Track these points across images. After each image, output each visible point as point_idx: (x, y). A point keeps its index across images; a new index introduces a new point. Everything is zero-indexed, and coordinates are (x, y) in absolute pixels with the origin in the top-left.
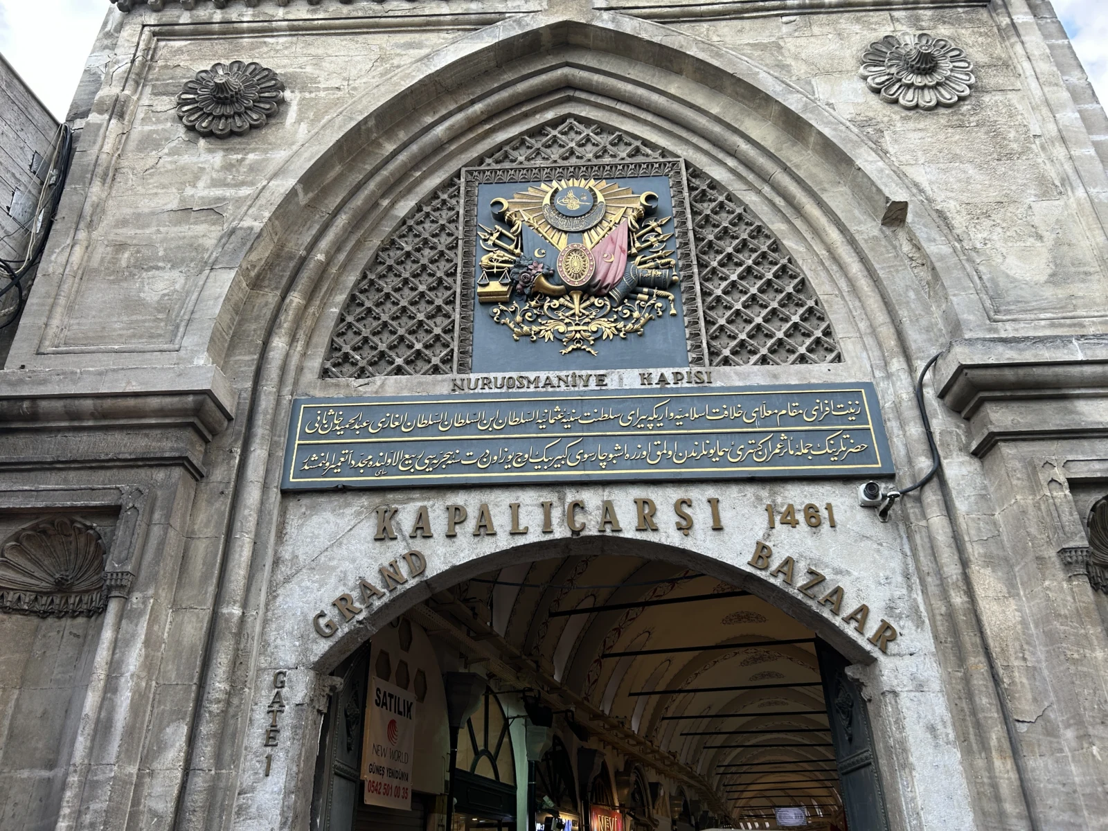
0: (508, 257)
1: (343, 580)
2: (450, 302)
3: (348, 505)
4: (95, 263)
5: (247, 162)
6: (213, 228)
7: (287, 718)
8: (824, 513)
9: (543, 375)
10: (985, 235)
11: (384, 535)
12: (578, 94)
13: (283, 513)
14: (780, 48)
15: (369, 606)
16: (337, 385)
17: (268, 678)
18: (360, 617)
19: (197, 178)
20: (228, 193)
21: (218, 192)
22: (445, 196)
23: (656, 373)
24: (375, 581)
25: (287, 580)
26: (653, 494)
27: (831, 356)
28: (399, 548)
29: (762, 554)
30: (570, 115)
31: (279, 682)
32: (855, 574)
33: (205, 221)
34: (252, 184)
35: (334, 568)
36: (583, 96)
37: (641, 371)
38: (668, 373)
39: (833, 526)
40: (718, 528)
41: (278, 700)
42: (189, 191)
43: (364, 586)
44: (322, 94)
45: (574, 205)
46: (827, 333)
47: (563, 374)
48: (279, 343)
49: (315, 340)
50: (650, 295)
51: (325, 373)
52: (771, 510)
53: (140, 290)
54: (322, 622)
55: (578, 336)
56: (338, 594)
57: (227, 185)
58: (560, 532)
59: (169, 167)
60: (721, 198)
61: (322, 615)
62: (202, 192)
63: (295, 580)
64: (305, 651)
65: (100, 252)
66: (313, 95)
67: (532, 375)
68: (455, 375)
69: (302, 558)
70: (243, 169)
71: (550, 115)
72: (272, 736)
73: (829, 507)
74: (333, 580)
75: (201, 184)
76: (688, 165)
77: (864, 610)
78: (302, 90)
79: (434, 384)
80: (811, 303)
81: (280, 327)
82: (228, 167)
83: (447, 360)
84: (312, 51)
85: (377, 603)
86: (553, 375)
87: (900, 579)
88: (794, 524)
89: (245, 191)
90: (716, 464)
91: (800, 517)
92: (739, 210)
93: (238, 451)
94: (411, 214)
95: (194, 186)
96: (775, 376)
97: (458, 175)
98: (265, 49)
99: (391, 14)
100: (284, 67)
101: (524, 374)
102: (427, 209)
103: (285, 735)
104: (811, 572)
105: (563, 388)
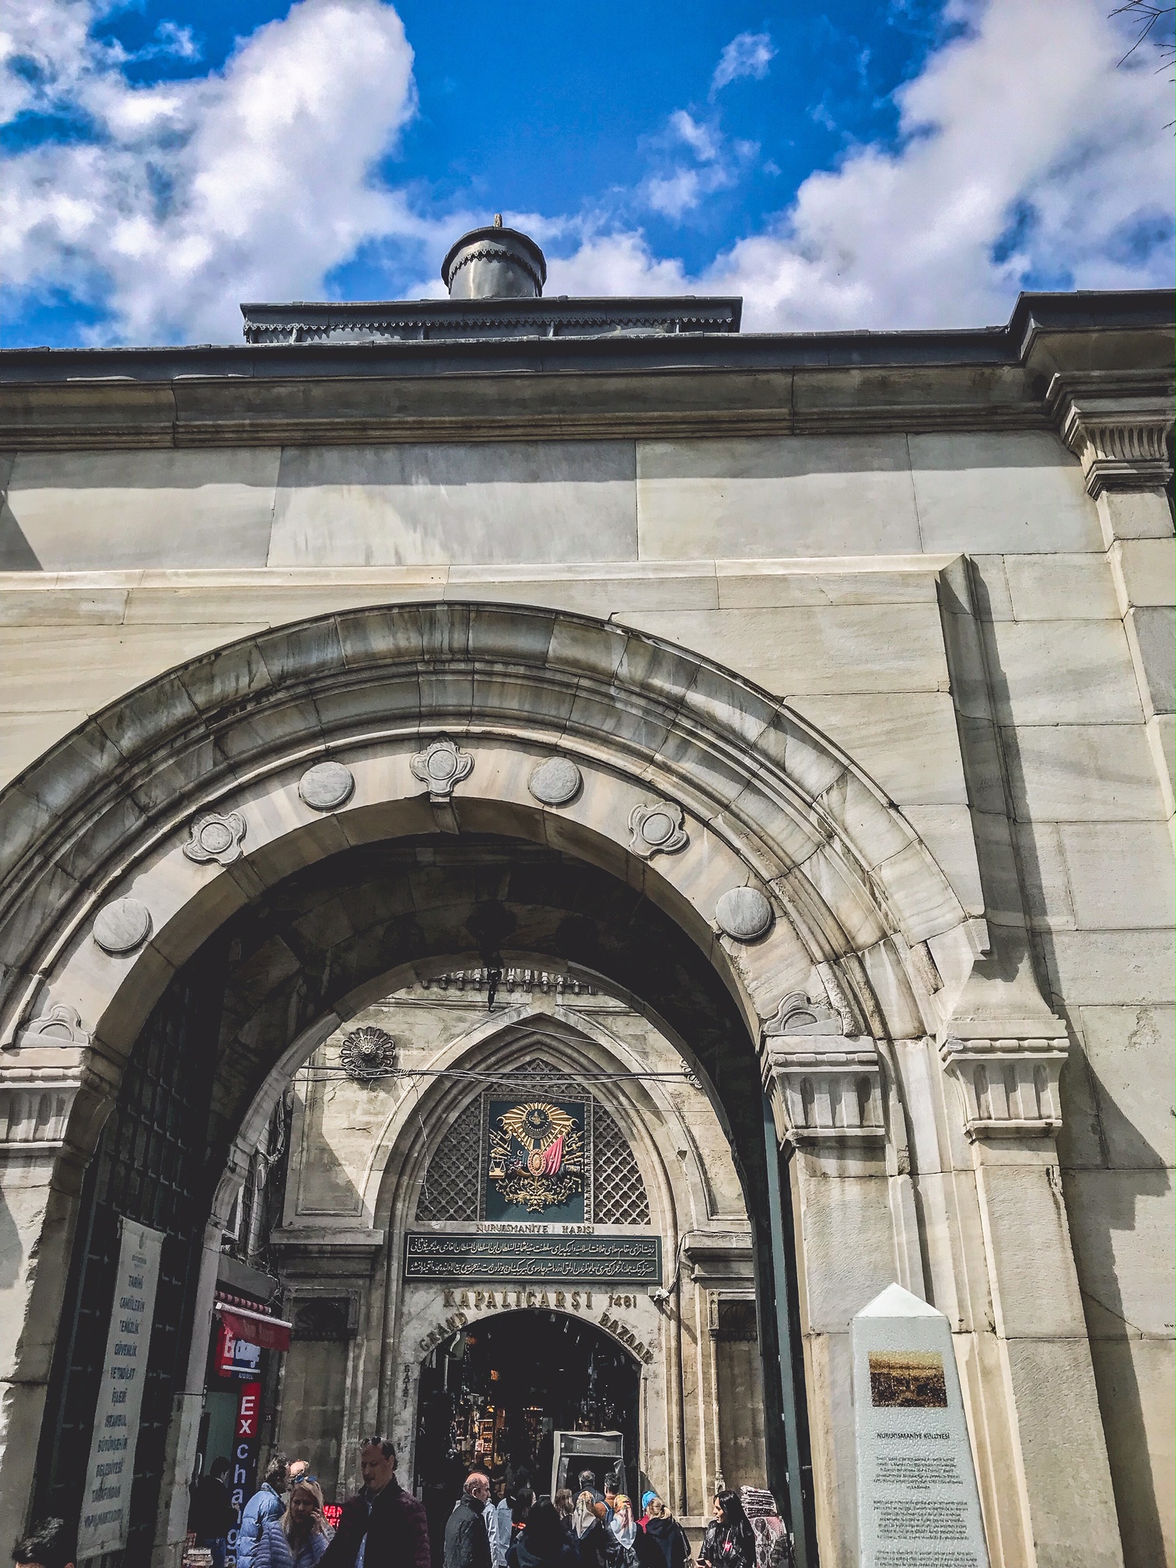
0: (504, 1152)
1: (431, 1323)
2: (475, 1176)
3: (431, 1288)
4: (312, 1159)
5: (379, 1098)
6: (367, 1141)
7: (411, 1386)
8: (632, 1300)
9: (519, 1224)
10: (717, 1170)
11: (448, 1304)
12: (543, 1048)
13: (403, 1291)
14: (645, 1039)
15: (443, 1337)
16: (424, 1225)
17: (402, 1368)
18: (439, 1342)
19: (356, 1108)
20: (372, 1119)
21: (367, 1118)
22: (473, 1109)
23: (570, 1225)
24: (444, 1325)
25: (407, 1323)
26: (563, 1289)
27: (646, 1220)
28: (455, 1311)
29: (605, 1318)
30: (538, 1058)
31: (407, 1369)
32: (640, 1328)
33: (362, 1137)
34: (383, 1114)
35: (427, 1319)
36: (546, 1049)
37: (564, 1224)
38: (575, 1225)
39: (635, 1306)
40: (589, 1306)
41: (407, 1377)
42: (353, 1116)
43: (440, 1327)
44: (415, 1052)
45: (537, 1121)
46: (647, 1206)
47: (528, 1224)
48: (399, 1205)
49: (412, 1198)
50: (570, 1179)
51: (418, 1218)
52: (611, 1298)
53: (336, 1178)
54: (424, 1343)
55: (535, 1202)
56: (429, 1331)
57: (370, 1114)
58: (524, 1305)
59: (341, 1099)
60: (609, 1121)
61: (423, 1340)
62: (360, 1118)
63: (410, 1324)
64: (417, 1356)
65: (313, 1152)
66: (410, 1053)
67: (514, 1224)
68: (478, 1222)
69: (413, 1313)
70: (378, 1103)
71: (528, 1059)
72: (406, 1392)
73: (634, 1297)
74: (427, 1323)
75: (358, 1112)
76: (595, 1098)
77: (641, 1344)
78: (405, 1047)
79: (469, 1225)
80: (641, 1189)
81: (400, 1197)
82: (370, 1101)
83: (474, 1212)
84: (408, 1019)
85: (446, 1336)
86: (523, 1224)
87: (656, 1331)
88: (619, 1305)
89: (380, 1118)
90: (591, 1276)
91: (622, 1301)
92: (616, 1130)
93: (385, 1263)
94: (456, 1121)
95: (355, 1113)
96: (621, 1231)
97: (480, 1095)
98: (382, 1016)
99: (450, 999)
100: (394, 1030)
101: (510, 1223)
102: (464, 1117)
103: (411, 1391)
104: (623, 1327)
105: (528, 1232)
